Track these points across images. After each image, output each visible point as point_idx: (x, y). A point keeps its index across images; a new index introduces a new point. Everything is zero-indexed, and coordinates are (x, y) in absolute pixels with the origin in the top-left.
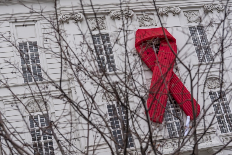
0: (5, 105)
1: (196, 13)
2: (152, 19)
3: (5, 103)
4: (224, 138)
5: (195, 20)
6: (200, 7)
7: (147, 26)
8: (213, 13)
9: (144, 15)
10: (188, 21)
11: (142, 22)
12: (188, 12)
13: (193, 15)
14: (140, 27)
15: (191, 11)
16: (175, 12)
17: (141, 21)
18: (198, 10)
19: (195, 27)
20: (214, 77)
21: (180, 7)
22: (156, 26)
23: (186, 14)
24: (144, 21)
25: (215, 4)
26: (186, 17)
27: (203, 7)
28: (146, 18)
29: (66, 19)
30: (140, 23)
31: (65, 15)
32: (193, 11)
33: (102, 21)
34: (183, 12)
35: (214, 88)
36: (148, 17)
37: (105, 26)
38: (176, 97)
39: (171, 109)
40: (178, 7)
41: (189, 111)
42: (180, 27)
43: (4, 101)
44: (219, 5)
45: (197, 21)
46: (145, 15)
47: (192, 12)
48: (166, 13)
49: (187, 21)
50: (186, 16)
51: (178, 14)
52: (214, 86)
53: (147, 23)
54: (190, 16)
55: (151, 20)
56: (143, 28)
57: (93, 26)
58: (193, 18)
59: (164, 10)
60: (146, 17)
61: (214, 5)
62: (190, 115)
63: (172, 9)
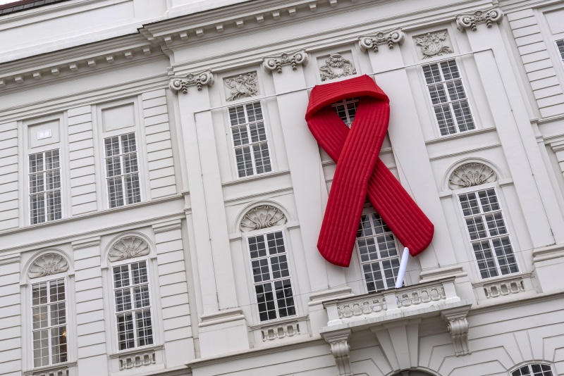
0: (75, 250)
1: (441, 36)
2: (348, 62)
3: (75, 247)
4: (489, 289)
5: (438, 51)
6: (449, 23)
7: (336, 76)
8: (475, 30)
9: (331, 57)
10: (424, 54)
11: (326, 71)
12: (425, 37)
13: (434, 40)
14: (324, 80)
15: (431, 33)
16: (391, 41)
17: (325, 69)
18: (446, 30)
19: (436, 65)
20: (473, 163)
21: (403, 29)
22: (356, 73)
23: (419, 40)
24: (332, 69)
25: (479, 12)
26: (419, 48)
27: (454, 21)
28: (335, 62)
29: (181, 85)
30: (325, 73)
31: (180, 79)
32: (435, 32)
33: (250, 81)
34: (414, 37)
35: (472, 185)
36: (340, 59)
37: (256, 88)
38: (382, 211)
39: (375, 236)
40: (399, 31)
41: (407, 238)
42: (404, 70)
43: (73, 244)
44: (489, 12)
45: (443, 52)
46: (334, 57)
47: (433, 36)
48: (374, 45)
49: (422, 54)
50: (419, 45)
51: (400, 43)
52: (473, 181)
53: (338, 71)
54: (428, 44)
55: (346, 64)
56: (328, 81)
57: (233, 92)
58: (434, 48)
59: (368, 41)
60: (335, 59)
61: (478, 14)
62: (410, 246)
63: (387, 36)
